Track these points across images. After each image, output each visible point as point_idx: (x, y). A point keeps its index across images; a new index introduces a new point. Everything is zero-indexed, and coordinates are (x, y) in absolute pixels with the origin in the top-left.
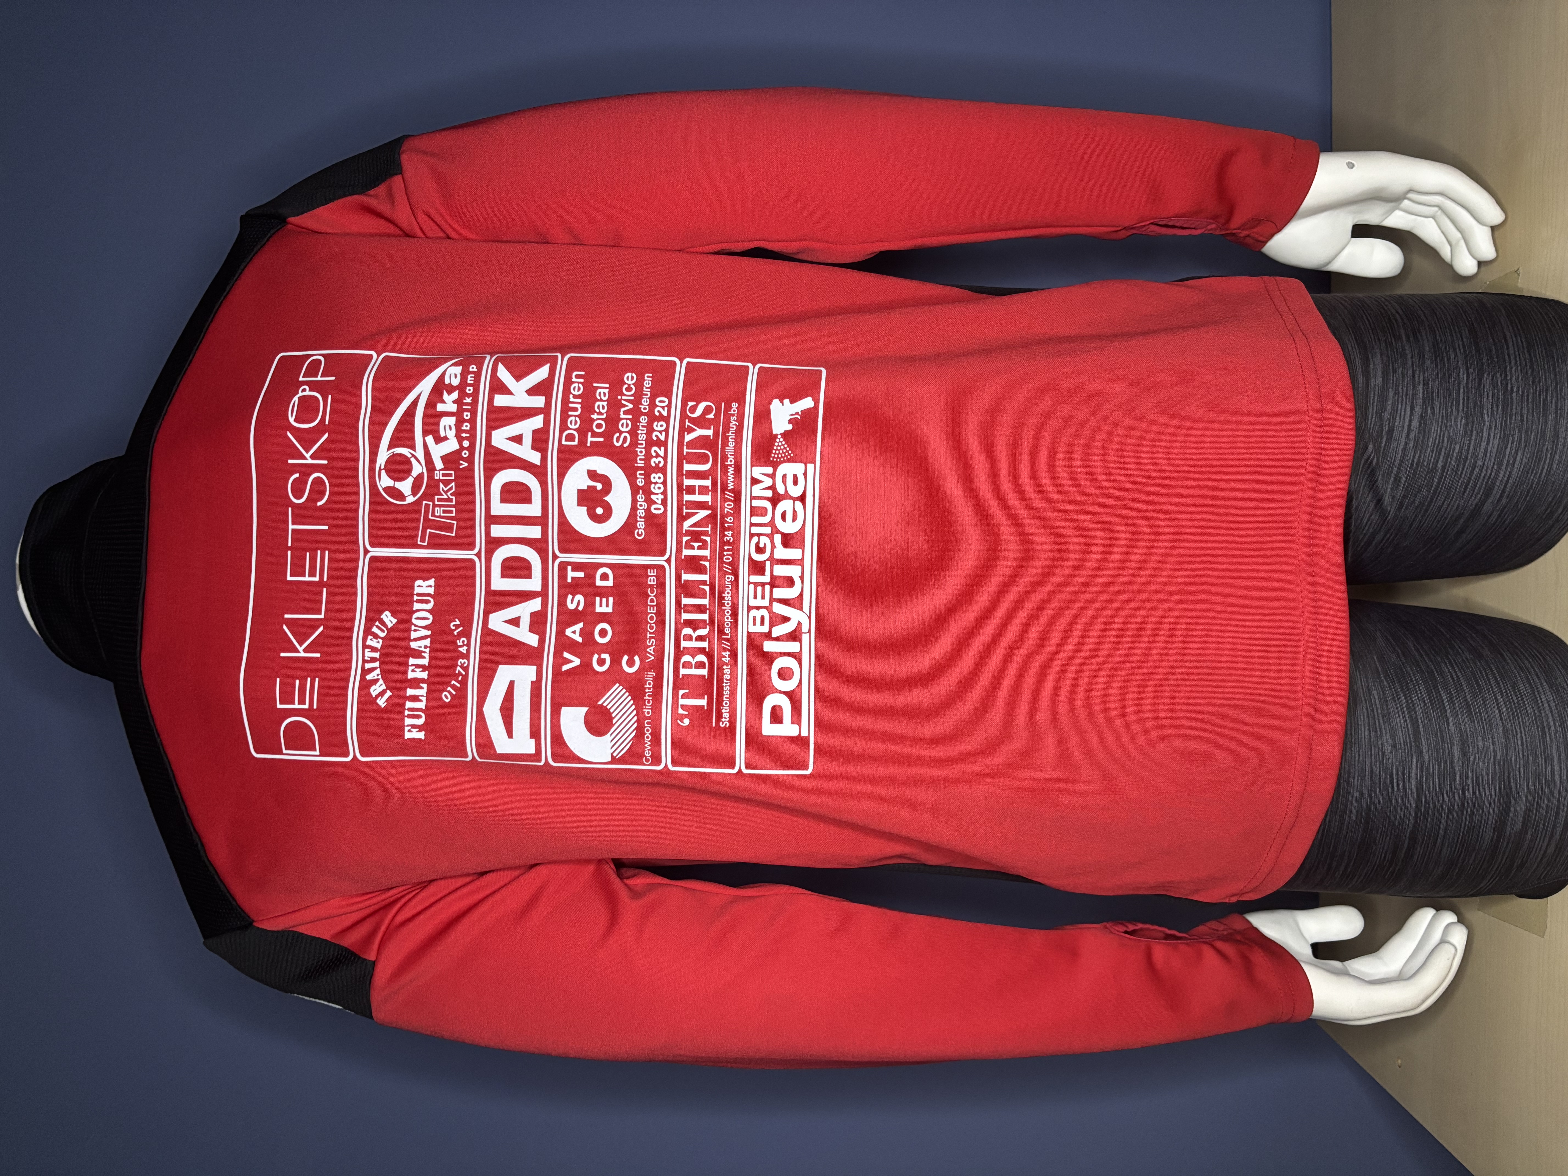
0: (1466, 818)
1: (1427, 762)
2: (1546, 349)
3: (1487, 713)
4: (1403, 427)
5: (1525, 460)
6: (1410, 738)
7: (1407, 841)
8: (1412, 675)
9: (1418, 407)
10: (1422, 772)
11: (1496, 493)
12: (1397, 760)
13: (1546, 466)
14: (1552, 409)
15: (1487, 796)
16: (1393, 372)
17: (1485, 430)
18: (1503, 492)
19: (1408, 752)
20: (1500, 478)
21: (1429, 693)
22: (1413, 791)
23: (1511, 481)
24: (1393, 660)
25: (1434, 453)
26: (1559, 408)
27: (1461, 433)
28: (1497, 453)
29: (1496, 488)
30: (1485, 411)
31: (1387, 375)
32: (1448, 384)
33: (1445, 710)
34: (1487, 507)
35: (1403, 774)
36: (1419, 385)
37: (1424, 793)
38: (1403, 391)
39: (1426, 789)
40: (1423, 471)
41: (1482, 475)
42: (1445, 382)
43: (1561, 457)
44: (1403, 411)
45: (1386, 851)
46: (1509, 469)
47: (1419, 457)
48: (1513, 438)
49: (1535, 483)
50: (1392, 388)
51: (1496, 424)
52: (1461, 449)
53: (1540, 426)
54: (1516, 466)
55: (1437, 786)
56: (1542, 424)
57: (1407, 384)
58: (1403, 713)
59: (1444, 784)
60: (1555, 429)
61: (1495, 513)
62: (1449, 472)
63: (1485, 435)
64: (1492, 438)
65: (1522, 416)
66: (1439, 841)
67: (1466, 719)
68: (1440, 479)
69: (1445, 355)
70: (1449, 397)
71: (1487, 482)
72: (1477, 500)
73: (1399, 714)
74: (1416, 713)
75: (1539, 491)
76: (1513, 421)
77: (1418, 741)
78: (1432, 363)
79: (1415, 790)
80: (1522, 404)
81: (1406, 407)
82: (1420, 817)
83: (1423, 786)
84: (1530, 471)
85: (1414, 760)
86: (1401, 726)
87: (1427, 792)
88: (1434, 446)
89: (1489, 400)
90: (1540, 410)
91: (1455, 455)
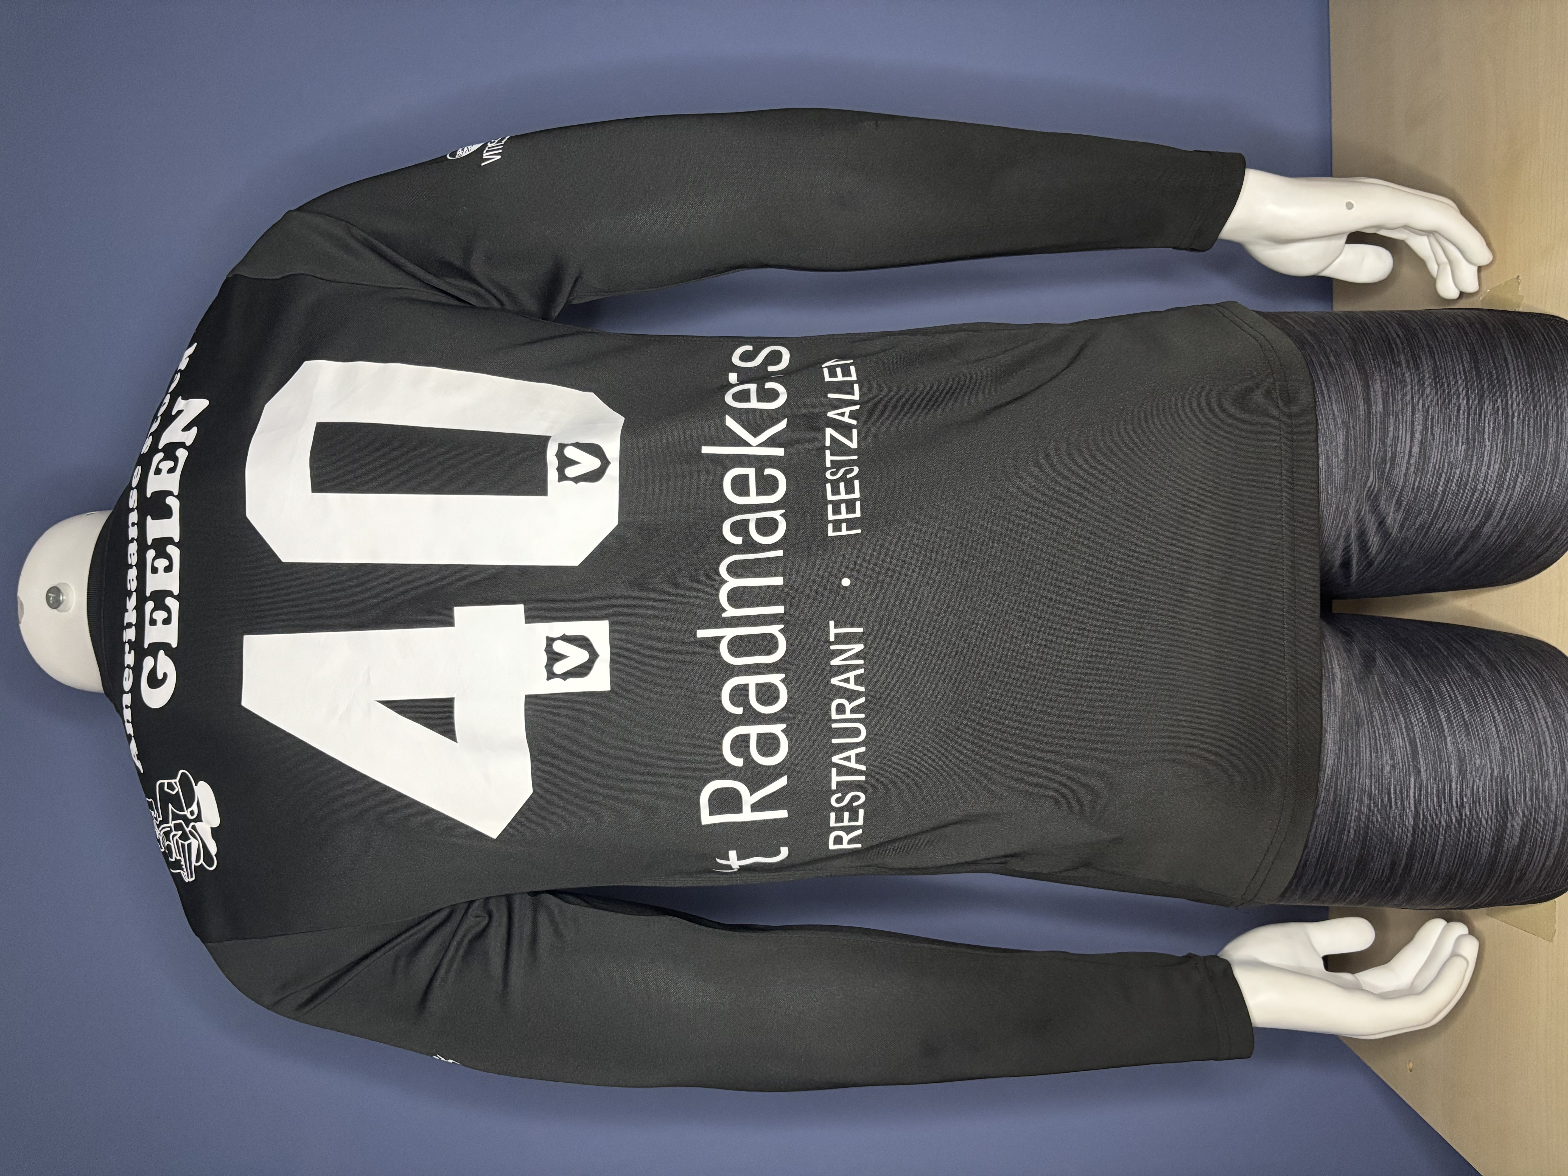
0: (1464, 834)
1: (1425, 781)
2: (1547, 373)
3: (1485, 732)
4: (1404, 452)
5: (1525, 484)
6: (1408, 758)
7: (1405, 857)
8: (1410, 696)
9: (1418, 433)
10: (1420, 792)
11: (1496, 515)
12: (1395, 780)
13: (1547, 489)
14: (1552, 433)
15: (1484, 813)
16: (1393, 400)
17: (1486, 453)
18: (1503, 514)
19: (1406, 772)
20: (1500, 501)
21: (1428, 713)
22: (1411, 809)
23: (1511, 504)
24: (1392, 681)
25: (1435, 477)
26: (1560, 431)
27: (1462, 457)
28: (1497, 476)
29: (1496, 510)
30: (1486, 436)
31: (1387, 401)
32: (1448, 410)
33: (1444, 731)
34: (1488, 528)
35: (1401, 794)
36: (1419, 412)
37: (1421, 811)
38: (1403, 418)
39: (1423, 808)
40: (1424, 495)
41: (1483, 498)
42: (1445, 408)
43: (1560, 480)
44: (1404, 437)
45: (1383, 870)
46: (1509, 493)
47: (1420, 481)
48: (1514, 462)
49: (1535, 505)
50: (1393, 415)
51: (1497, 448)
52: (1462, 474)
53: (1541, 449)
54: (1517, 489)
55: (1435, 804)
56: (1543, 448)
57: (1407, 411)
58: (1402, 734)
59: (1441, 802)
60: (1556, 453)
61: (1495, 534)
62: (1450, 496)
63: (1486, 459)
64: (1493, 462)
65: (1523, 440)
66: (1437, 857)
67: (1463, 737)
68: (1441, 502)
69: (1445, 381)
70: (1449, 423)
71: (1487, 506)
72: (1477, 522)
73: (1398, 735)
74: (1414, 734)
75: (1538, 513)
76: (1514, 446)
77: (1416, 761)
78: (1432, 389)
79: (1413, 808)
80: (1523, 428)
81: (1406, 434)
82: (1418, 836)
83: (1420, 804)
84: (1530, 494)
85: (1412, 779)
86: (1400, 746)
87: (1425, 810)
88: (1434, 471)
89: (1489, 425)
90: (1541, 434)
91: (1455, 479)
